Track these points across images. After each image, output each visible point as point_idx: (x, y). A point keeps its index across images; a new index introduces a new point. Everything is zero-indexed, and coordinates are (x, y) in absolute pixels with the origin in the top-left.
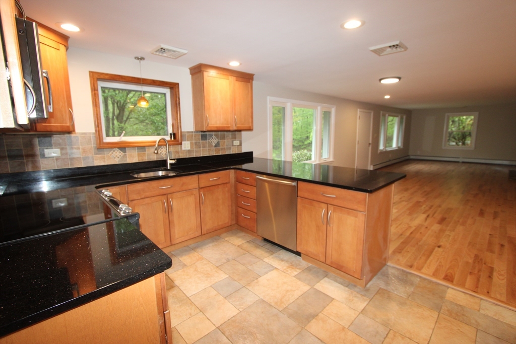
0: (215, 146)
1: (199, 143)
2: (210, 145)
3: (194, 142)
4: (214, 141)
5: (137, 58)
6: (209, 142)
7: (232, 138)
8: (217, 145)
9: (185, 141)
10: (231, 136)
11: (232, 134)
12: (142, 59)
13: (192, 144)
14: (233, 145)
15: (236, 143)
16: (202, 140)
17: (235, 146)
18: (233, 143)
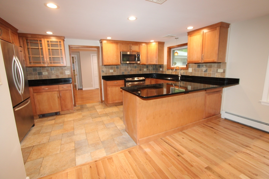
0: (205, 72)
1: (196, 69)
2: (202, 71)
3: (194, 68)
4: (204, 69)
5: (176, 38)
6: (201, 69)
7: (217, 67)
8: (206, 71)
9: (190, 68)
10: (216, 66)
11: (217, 65)
12: (178, 38)
13: (193, 70)
14: (217, 72)
15: (221, 71)
16: (198, 68)
17: (220, 72)
18: (217, 70)
